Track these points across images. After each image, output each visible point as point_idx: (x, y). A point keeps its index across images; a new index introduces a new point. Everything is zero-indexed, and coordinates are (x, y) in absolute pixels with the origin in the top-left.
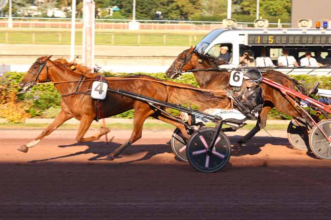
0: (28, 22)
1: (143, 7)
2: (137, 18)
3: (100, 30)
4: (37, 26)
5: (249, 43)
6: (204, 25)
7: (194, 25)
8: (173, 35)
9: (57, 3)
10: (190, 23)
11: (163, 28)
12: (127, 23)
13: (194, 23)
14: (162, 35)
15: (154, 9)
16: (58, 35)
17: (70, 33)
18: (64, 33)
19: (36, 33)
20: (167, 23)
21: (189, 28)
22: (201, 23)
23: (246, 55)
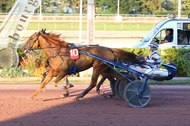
0: (51, 16)
1: (124, 6)
2: (120, 13)
3: (97, 21)
4: (57, 19)
5: (183, 28)
6: (163, 17)
7: (156, 17)
8: (143, 24)
9: (70, 4)
10: (154, 16)
11: (137, 19)
12: (114, 17)
13: (156, 16)
14: (136, 24)
15: (131, 8)
16: (71, 25)
17: (79, 23)
18: (74, 23)
19: (57, 23)
20: (139, 16)
21: (153, 20)
22: (161, 16)
23: (182, 36)
